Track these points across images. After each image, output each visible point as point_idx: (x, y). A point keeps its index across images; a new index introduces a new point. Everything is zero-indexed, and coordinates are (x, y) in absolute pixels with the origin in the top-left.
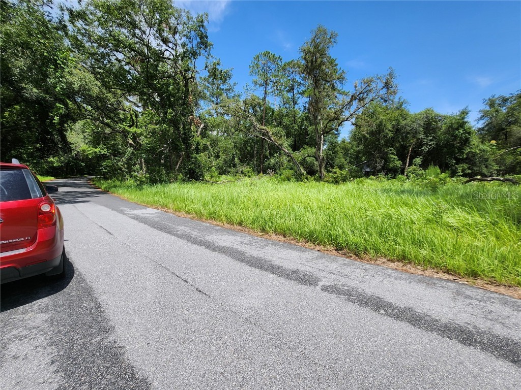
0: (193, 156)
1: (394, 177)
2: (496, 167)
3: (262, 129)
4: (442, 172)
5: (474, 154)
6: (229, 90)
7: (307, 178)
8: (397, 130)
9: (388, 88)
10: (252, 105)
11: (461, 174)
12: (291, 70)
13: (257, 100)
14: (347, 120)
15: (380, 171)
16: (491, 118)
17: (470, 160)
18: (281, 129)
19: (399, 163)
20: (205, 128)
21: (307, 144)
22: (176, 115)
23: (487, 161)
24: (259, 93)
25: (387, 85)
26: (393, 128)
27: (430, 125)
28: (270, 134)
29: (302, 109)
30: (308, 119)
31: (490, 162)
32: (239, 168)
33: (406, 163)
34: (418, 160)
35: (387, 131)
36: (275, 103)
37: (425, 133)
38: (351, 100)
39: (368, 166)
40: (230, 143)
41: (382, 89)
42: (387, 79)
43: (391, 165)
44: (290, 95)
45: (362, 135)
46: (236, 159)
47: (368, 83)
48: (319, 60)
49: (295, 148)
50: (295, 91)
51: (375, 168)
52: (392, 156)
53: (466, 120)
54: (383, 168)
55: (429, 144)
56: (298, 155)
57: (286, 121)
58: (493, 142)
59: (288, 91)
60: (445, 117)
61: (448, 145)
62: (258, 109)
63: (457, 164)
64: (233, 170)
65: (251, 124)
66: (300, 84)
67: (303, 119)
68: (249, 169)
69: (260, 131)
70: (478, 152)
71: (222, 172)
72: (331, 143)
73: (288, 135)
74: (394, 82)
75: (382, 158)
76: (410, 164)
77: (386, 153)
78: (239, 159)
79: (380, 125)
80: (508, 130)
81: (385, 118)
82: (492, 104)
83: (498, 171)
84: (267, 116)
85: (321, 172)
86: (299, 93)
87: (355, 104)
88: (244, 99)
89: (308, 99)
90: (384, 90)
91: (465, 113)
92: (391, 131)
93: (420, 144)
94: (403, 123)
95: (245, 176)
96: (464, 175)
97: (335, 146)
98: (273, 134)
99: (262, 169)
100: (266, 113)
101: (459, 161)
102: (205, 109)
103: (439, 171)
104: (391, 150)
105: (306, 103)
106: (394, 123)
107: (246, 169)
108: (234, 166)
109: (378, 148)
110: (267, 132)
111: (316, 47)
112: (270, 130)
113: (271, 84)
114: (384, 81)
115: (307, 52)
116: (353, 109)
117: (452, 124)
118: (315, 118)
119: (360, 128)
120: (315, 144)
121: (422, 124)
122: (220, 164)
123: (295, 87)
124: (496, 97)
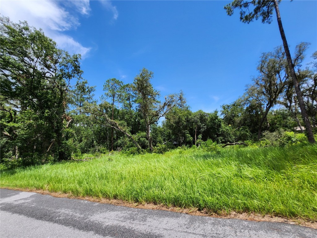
0: (63, 142)
1: (190, 147)
2: (234, 137)
3: (112, 122)
4: (213, 142)
5: (224, 132)
6: (89, 98)
7: (142, 151)
8: (188, 121)
9: (181, 100)
10: (105, 107)
11: (221, 142)
12: (128, 89)
13: (108, 105)
14: (162, 116)
15: (182, 144)
16: (226, 114)
17: (223, 134)
18: (124, 122)
19: (191, 138)
20: (72, 122)
21: (140, 130)
22: (52, 114)
23: (230, 135)
24: (109, 101)
25: (181, 99)
26: (186, 120)
27: (202, 117)
28: (117, 125)
29: (135, 110)
30: (139, 115)
31: (231, 135)
32: (97, 148)
33: (195, 138)
34: (200, 136)
35: (183, 121)
36: (119, 106)
37: (201, 122)
38: (164, 106)
39: (176, 141)
40: (90, 131)
41: (178, 100)
42: (180, 96)
43: (188, 140)
44: (128, 102)
45: (171, 124)
46: (95, 142)
47: (172, 97)
48: (145, 85)
49: (133, 132)
50: (131, 100)
51: (180, 142)
52: (188, 135)
53: (217, 115)
54: (184, 141)
55: (204, 128)
56: (135, 137)
57: (126, 117)
58: (230, 125)
59: (127, 100)
60: (208, 114)
61: (212, 128)
62: (109, 110)
63: (218, 136)
64: (92, 149)
65: (105, 119)
66: (133, 97)
67: (136, 115)
68: (104, 148)
69: (111, 123)
70: (225, 130)
71: (84, 151)
72: (154, 129)
73: (128, 125)
74: (183, 97)
75: (182, 136)
76: (197, 138)
77: (184, 134)
78: (97, 141)
79: (179, 118)
80: (234, 120)
81: (181, 115)
82: (224, 108)
83: (235, 139)
84: (114, 114)
85: (150, 146)
86: (133, 101)
87: (166, 107)
88: (100, 104)
89: (138, 105)
90: (180, 101)
91: (216, 112)
92: (185, 122)
93: (199, 128)
94: (190, 117)
95: (102, 153)
96: (222, 143)
97: (156, 131)
98: (119, 125)
99: (113, 147)
100: (114, 112)
101: (218, 135)
102: (71, 109)
103: (212, 141)
104: (186, 131)
105: (137, 106)
106: (186, 117)
107: (102, 148)
108: (93, 146)
109: (180, 131)
110: (116, 124)
111: (143, 78)
112: (118, 122)
113: (116, 96)
114: (179, 96)
115: (139, 80)
116: (165, 110)
117: (212, 117)
118: (145, 115)
119: (170, 120)
120: (145, 130)
121: (199, 117)
122: (83, 146)
123: (131, 98)
124: (225, 105)
